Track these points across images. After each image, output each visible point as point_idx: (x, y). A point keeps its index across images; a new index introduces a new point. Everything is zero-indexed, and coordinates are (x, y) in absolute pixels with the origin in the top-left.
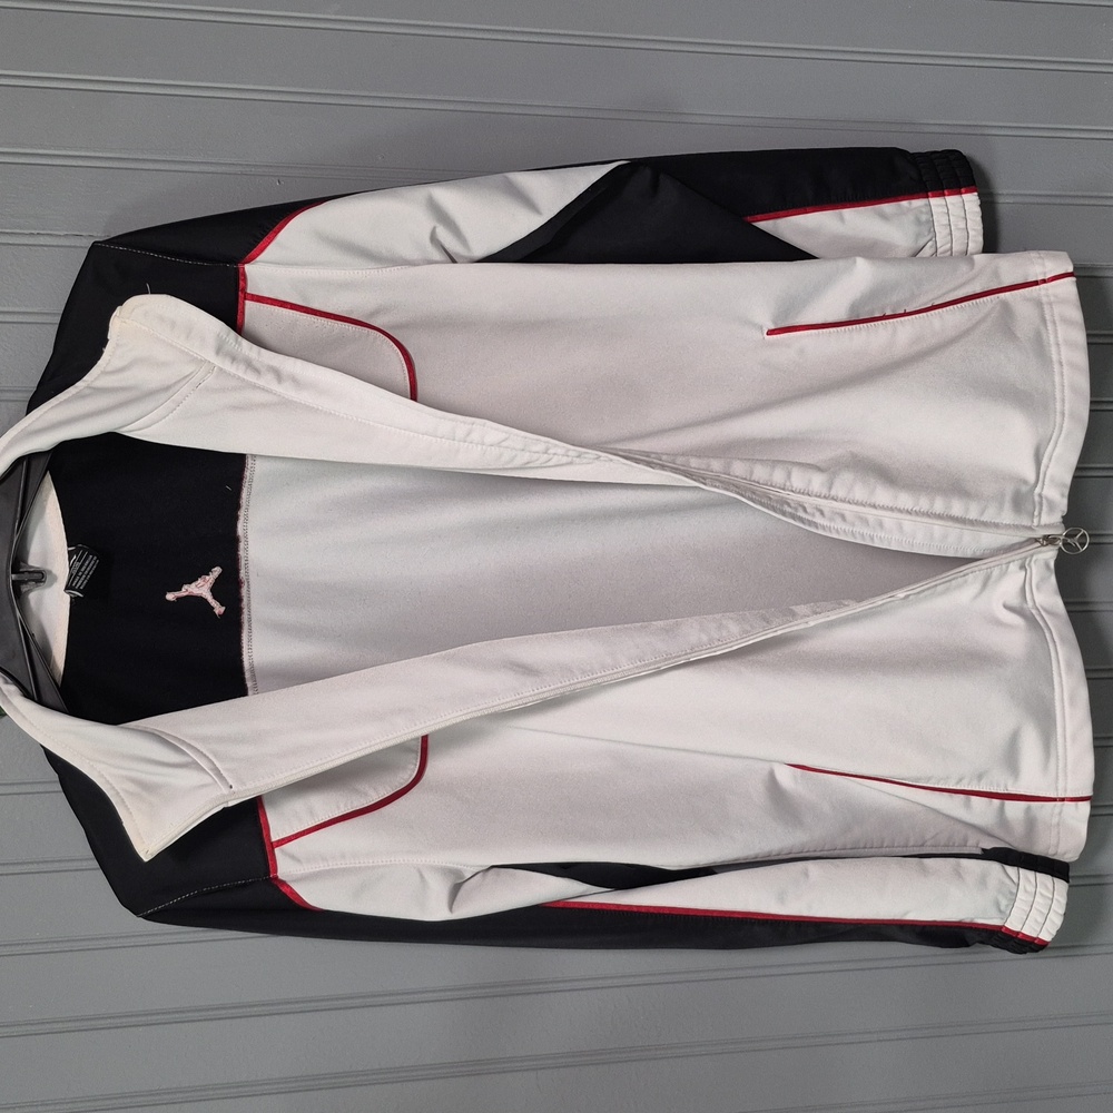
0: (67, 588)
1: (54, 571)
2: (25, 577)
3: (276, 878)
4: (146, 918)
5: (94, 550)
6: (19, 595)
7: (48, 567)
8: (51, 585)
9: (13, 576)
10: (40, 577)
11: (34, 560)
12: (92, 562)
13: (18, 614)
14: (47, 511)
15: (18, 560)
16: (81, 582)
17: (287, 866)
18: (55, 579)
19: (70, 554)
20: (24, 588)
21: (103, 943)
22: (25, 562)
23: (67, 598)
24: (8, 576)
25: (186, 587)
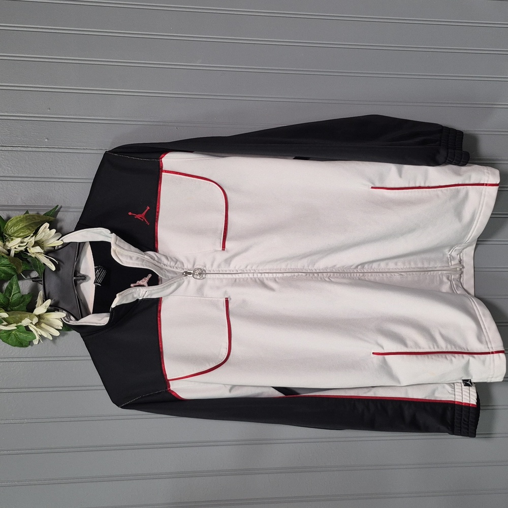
0: (95, 282)
1: (90, 276)
2: (79, 278)
3: (170, 390)
4: (121, 407)
5: (105, 268)
6: (76, 285)
7: (87, 274)
8: (88, 281)
9: (74, 278)
10: (84, 278)
11: (82, 272)
12: (104, 273)
13: (76, 292)
14: (87, 253)
15: (76, 272)
16: (100, 280)
17: (174, 387)
18: (90, 278)
19: (96, 270)
20: (78, 282)
21: (104, 418)
22: (79, 272)
23: (94, 286)
24: (72, 278)
25: (138, 282)
